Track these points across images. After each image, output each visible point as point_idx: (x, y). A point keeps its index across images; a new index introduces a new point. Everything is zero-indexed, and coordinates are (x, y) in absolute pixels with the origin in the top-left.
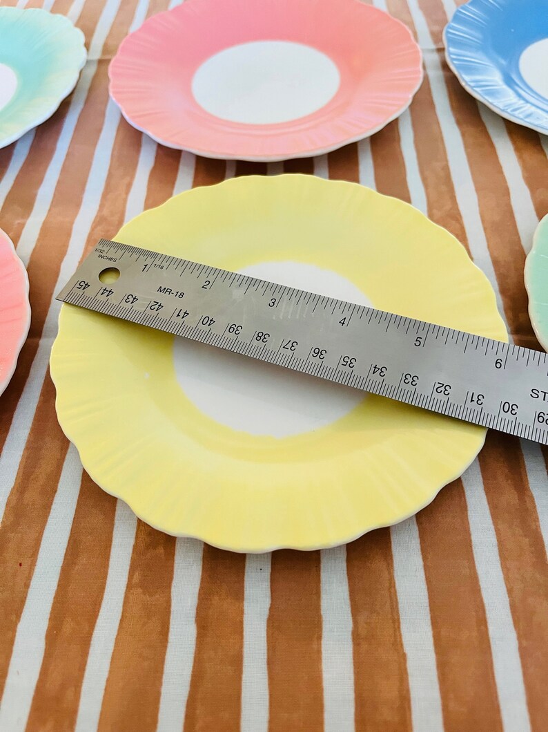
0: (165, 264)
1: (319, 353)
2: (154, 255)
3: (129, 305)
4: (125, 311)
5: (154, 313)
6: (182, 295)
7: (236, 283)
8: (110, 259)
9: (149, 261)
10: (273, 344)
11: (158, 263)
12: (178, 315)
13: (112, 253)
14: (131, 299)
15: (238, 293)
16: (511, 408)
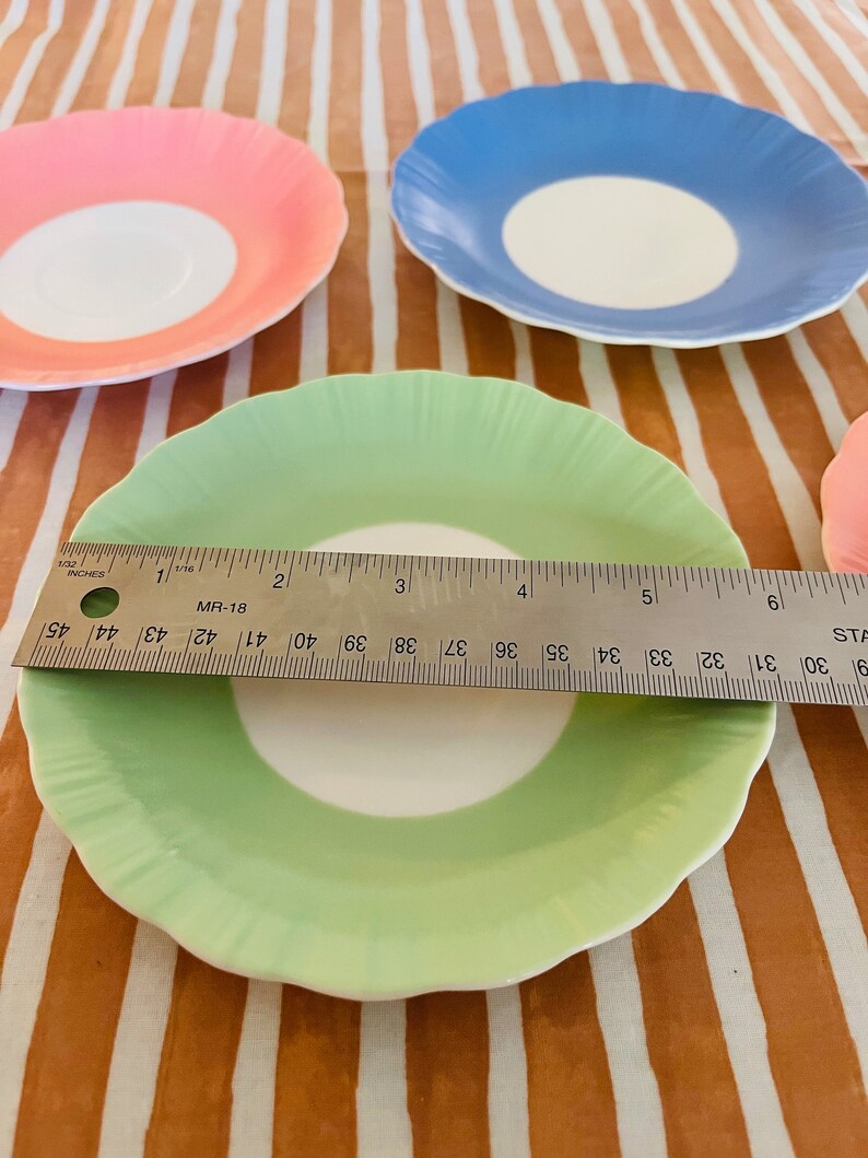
0: (195, 563)
1: (505, 650)
2: (170, 552)
3: (154, 647)
4: (149, 658)
5: (205, 649)
6: (243, 607)
7: (328, 569)
8: (92, 574)
9: (164, 563)
10: (428, 652)
11: (182, 563)
12: (249, 643)
13: (91, 564)
14: (155, 635)
15: (338, 584)
16: (817, 665)
